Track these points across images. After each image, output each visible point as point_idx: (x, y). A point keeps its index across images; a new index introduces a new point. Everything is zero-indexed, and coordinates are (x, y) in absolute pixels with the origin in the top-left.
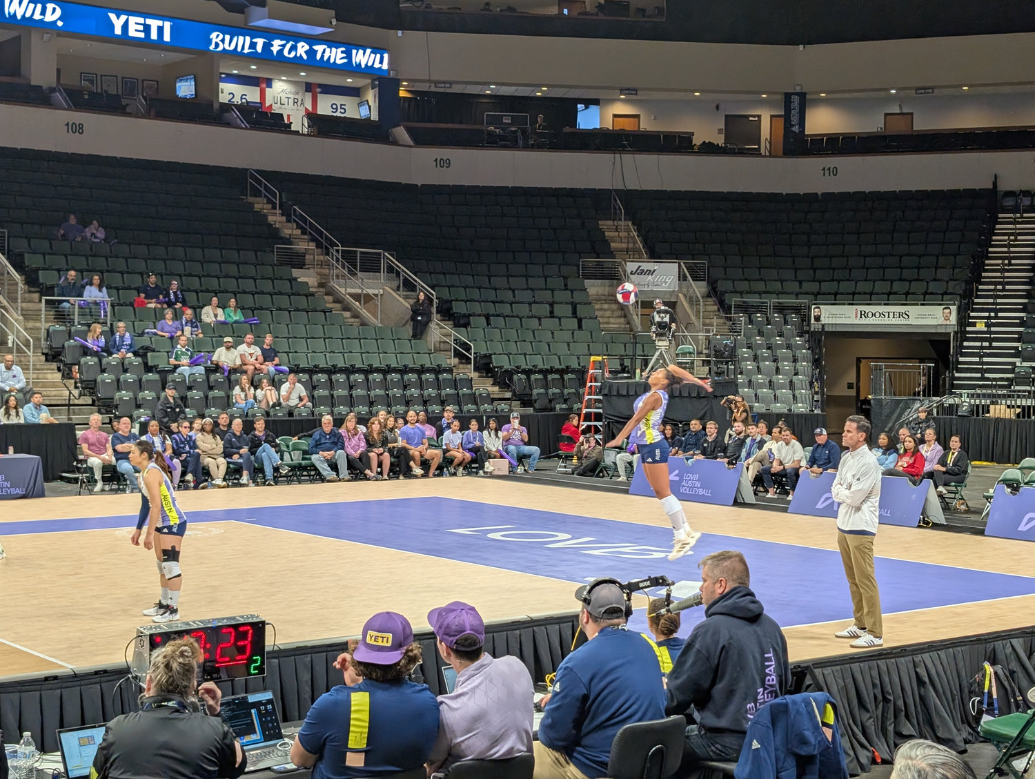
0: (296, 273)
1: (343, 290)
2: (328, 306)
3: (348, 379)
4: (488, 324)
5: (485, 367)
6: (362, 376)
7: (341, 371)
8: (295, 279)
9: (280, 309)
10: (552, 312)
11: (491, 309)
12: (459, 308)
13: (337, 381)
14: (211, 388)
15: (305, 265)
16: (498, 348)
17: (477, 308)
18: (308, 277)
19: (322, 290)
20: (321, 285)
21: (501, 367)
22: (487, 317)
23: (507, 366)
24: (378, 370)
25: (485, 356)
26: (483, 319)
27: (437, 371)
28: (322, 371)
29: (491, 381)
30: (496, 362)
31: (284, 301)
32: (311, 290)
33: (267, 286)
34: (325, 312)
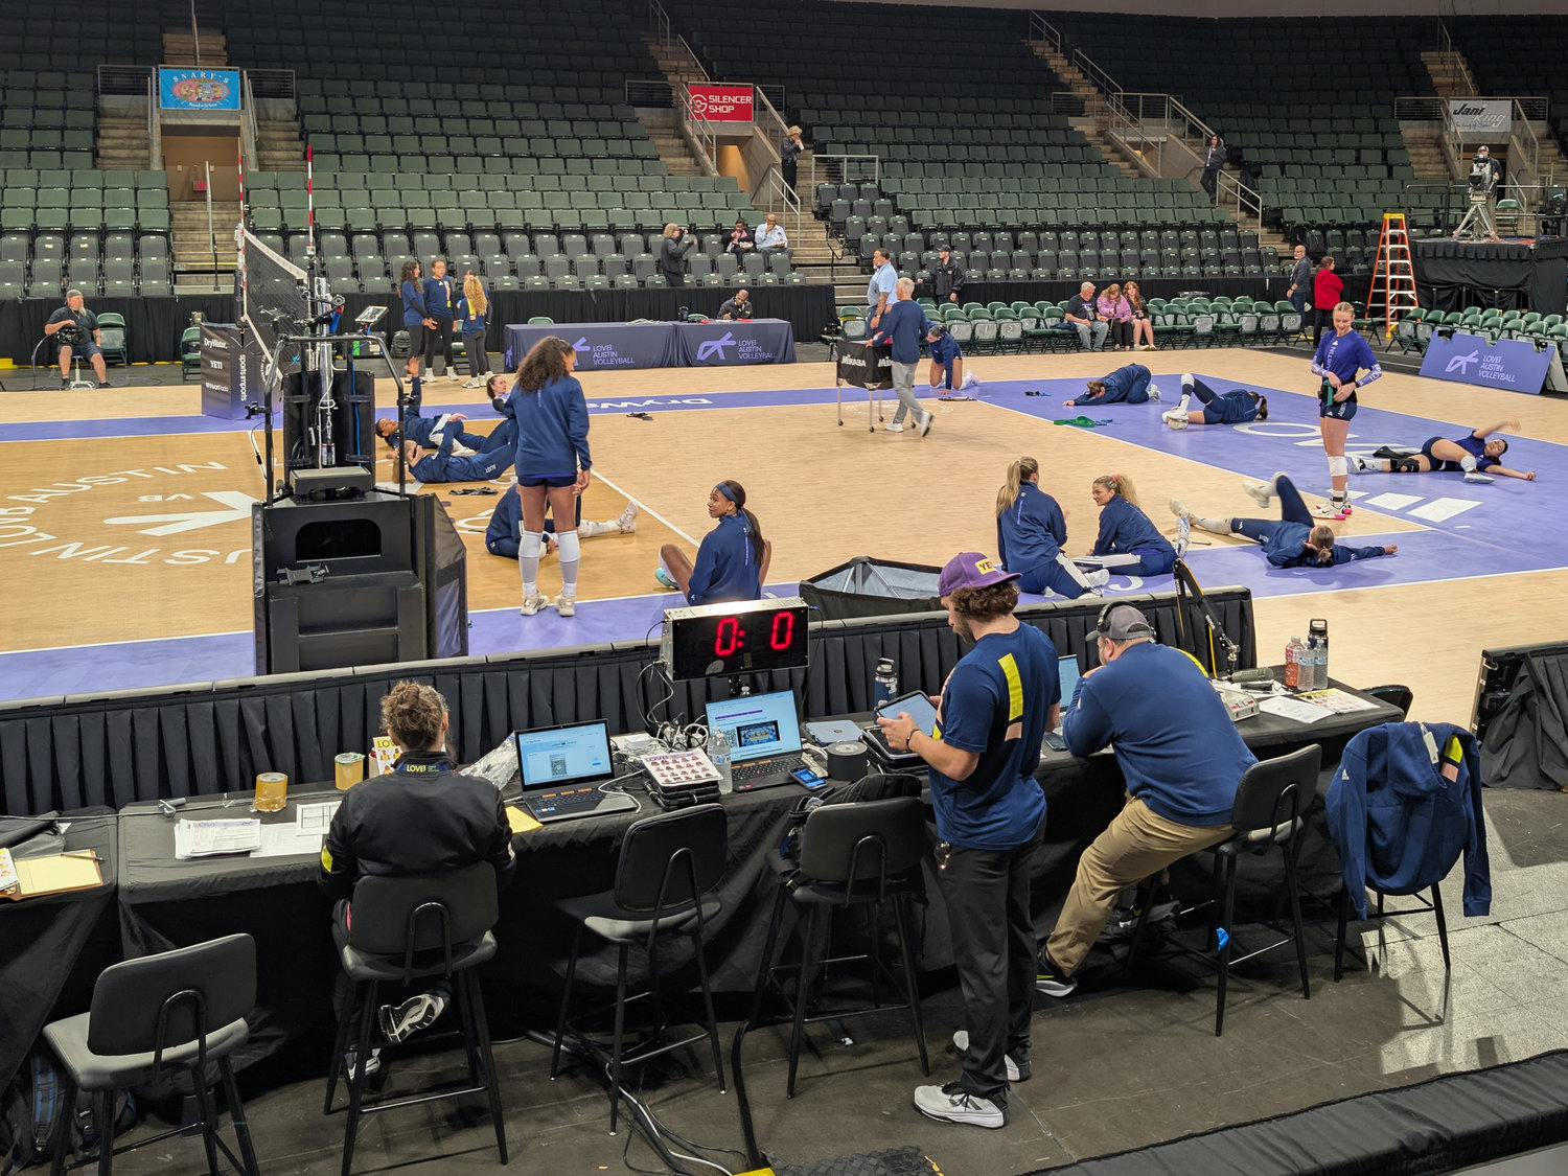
0: (1072, 121)
1: (1121, 139)
2: (1105, 156)
3: (1119, 237)
4: (1283, 173)
5: (1274, 221)
6: (1135, 234)
7: (1111, 228)
8: (1072, 129)
9: (1053, 162)
10: (1358, 159)
11: (1286, 156)
12: (1251, 156)
13: (1107, 239)
14: (974, 248)
15: (1083, 112)
16: (1291, 200)
17: (1272, 155)
18: (1085, 126)
19: (1100, 139)
20: (1100, 134)
21: (1293, 222)
22: (1282, 166)
23: (1299, 221)
24: (1152, 227)
25: (1276, 210)
26: (1277, 169)
27: (1219, 227)
28: (1091, 228)
29: (1281, 237)
30: (1287, 216)
31: (1057, 153)
32: (1088, 139)
33: (1041, 136)
34: (1100, 164)
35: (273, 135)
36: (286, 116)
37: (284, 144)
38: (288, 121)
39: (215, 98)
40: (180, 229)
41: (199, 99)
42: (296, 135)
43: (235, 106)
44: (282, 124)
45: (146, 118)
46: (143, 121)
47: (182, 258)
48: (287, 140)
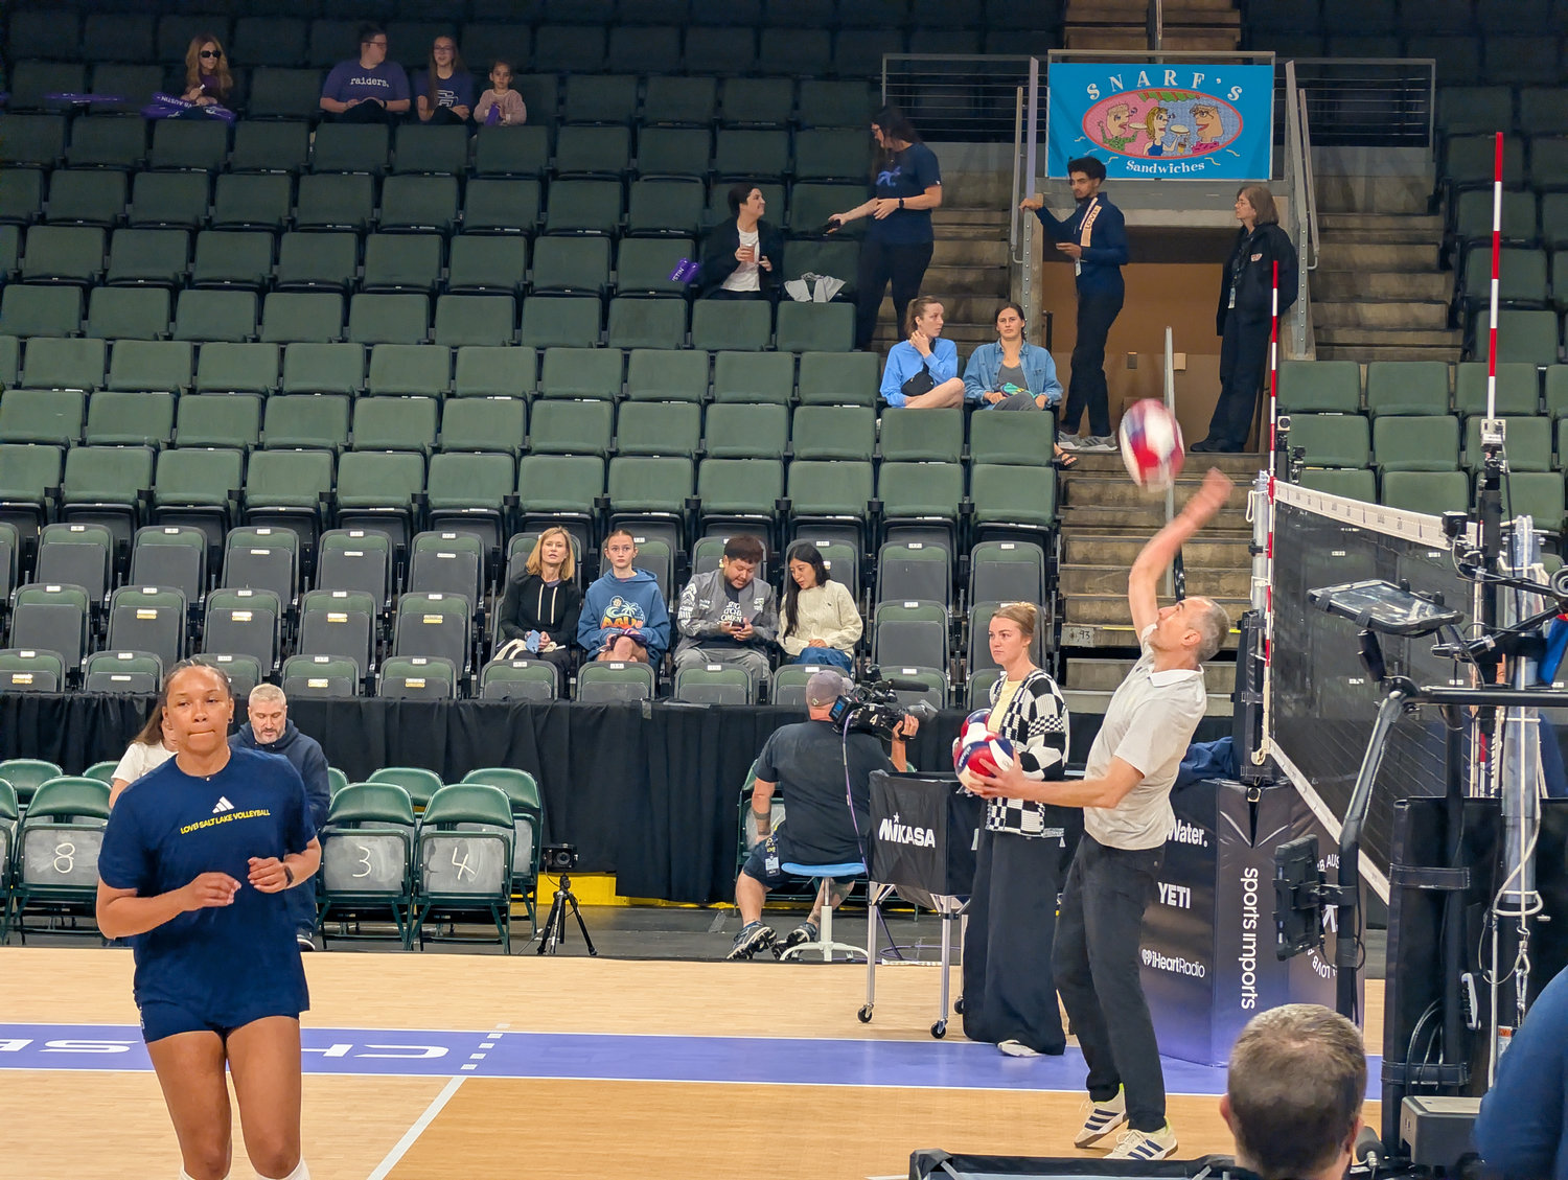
35: (1363, 254)
36: (1402, 199)
37: (1394, 283)
38: (1406, 214)
39: (1200, 147)
40: (1082, 527)
41: (1156, 151)
42: (1430, 254)
43: (1257, 168)
44: (1389, 222)
45: (1006, 208)
46: (997, 217)
47: (1084, 610)
48: (1405, 269)
